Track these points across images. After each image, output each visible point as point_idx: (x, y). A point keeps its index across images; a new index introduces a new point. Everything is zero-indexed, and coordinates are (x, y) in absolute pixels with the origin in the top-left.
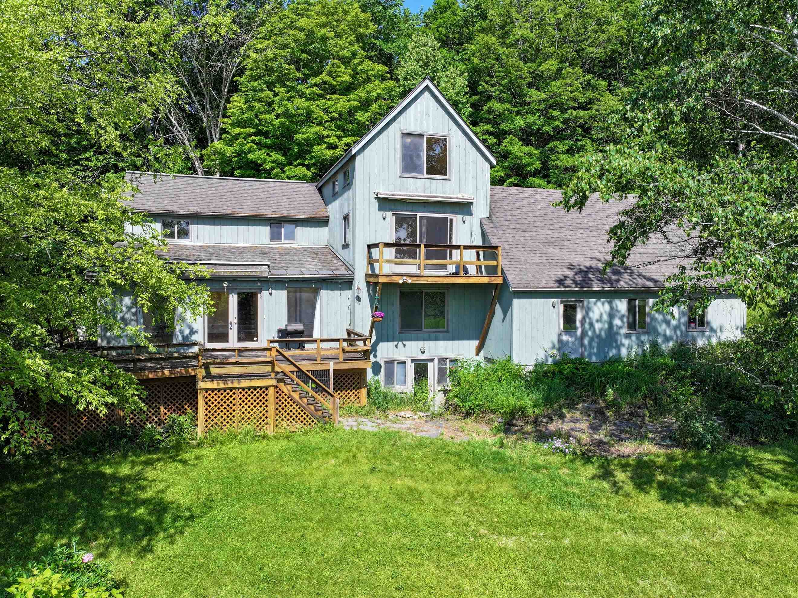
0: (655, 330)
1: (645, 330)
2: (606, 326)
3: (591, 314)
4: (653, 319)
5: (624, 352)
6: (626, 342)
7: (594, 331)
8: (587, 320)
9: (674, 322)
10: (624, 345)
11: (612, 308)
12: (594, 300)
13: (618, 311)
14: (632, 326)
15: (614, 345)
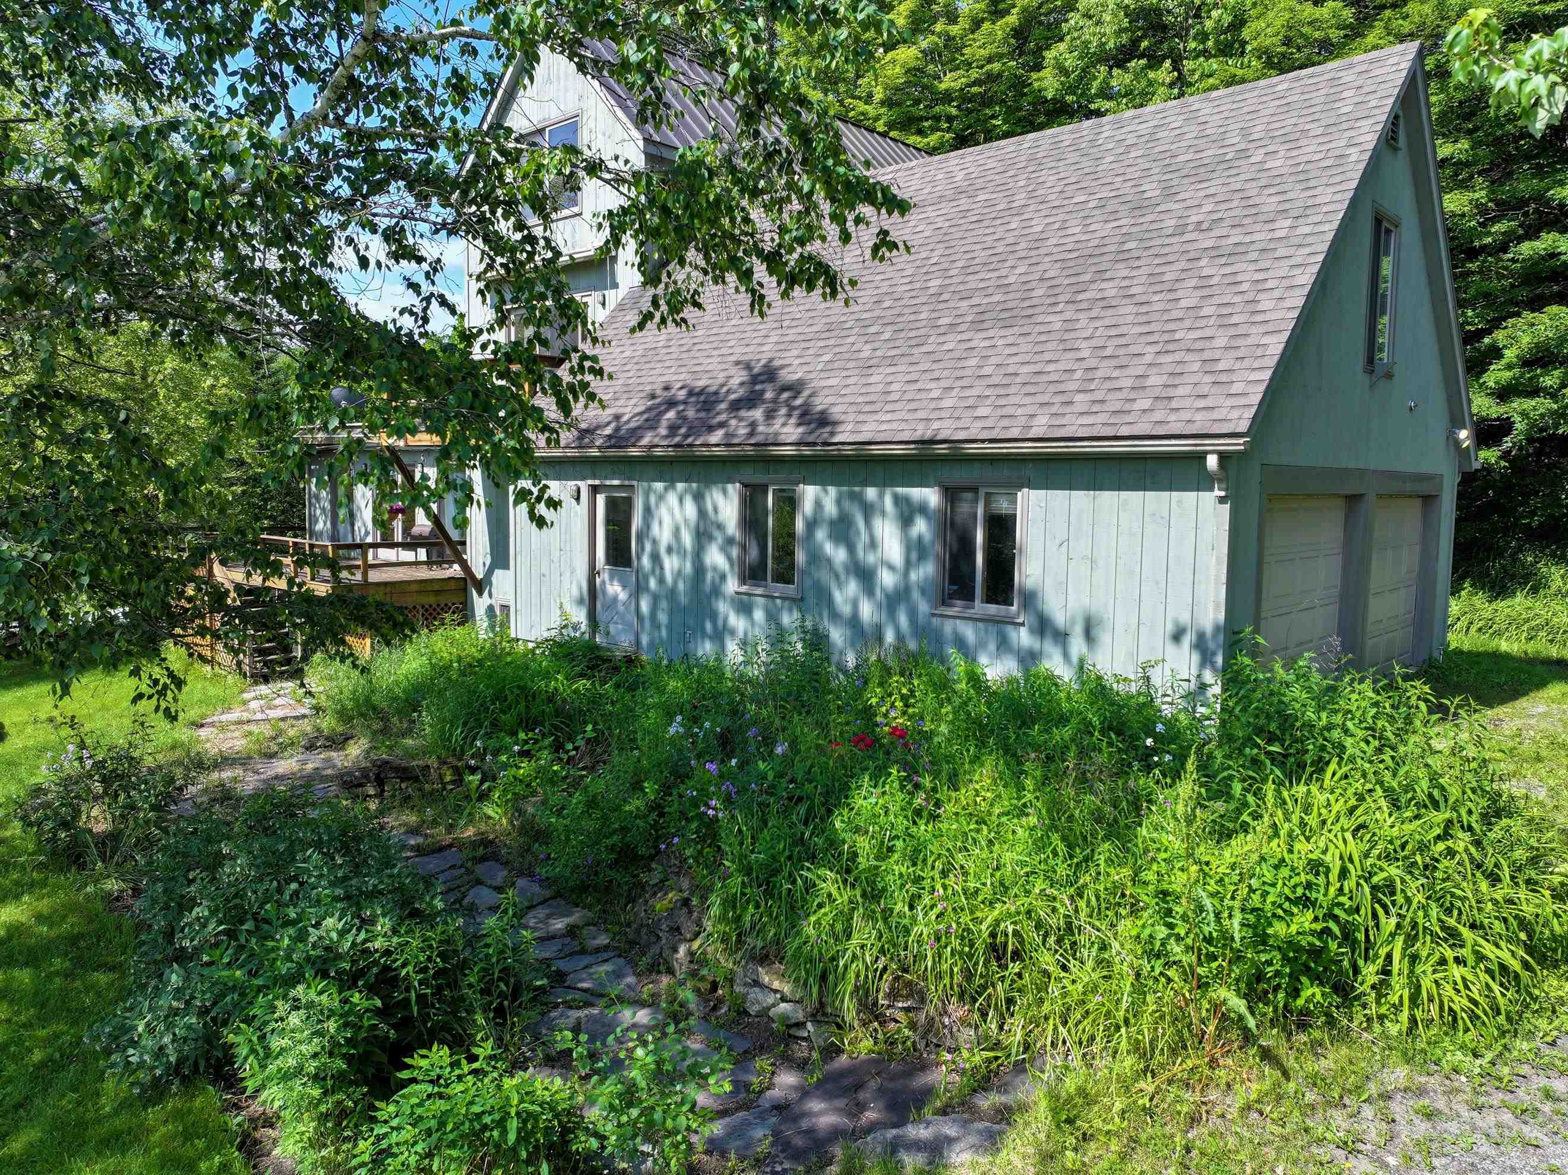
0: (825, 598)
1: (791, 589)
2: (688, 568)
3: (655, 529)
4: (816, 558)
5: (733, 652)
6: (737, 622)
7: (661, 580)
8: (648, 547)
9: (887, 579)
10: (733, 633)
11: (702, 513)
12: (659, 486)
13: (720, 527)
14: (752, 574)
15: (708, 626)
